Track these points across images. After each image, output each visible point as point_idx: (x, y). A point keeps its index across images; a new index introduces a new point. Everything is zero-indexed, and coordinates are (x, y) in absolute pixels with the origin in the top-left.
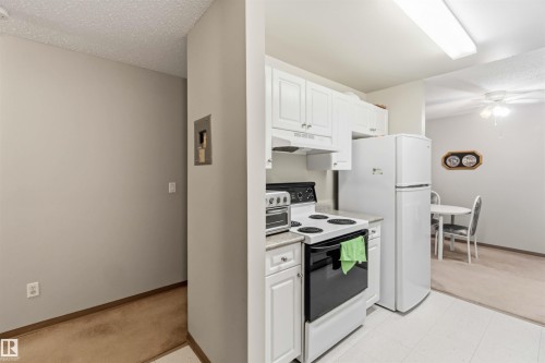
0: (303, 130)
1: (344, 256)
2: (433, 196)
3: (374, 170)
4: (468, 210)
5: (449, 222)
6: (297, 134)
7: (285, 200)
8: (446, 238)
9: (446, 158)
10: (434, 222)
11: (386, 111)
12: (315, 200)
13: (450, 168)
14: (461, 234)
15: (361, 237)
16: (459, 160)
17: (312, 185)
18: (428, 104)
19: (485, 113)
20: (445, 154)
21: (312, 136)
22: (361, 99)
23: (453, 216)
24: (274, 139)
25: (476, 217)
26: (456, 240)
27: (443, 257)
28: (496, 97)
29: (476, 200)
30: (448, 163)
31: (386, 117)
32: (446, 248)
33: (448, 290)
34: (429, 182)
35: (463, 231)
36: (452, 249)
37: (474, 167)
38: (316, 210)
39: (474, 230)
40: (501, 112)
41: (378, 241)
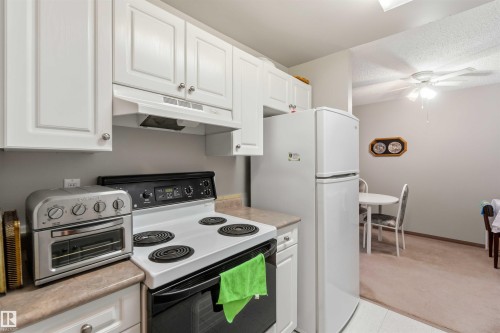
0: (182, 94)
1: (226, 296)
2: (361, 183)
3: (291, 155)
4: (395, 199)
5: (377, 212)
6: (169, 99)
7: (116, 205)
8: (374, 227)
9: (372, 146)
10: (362, 211)
11: (309, 87)
12: (214, 195)
13: (376, 154)
14: (389, 225)
15: (261, 256)
16: (386, 147)
17: (210, 175)
18: (355, 86)
19: (412, 96)
20: (372, 140)
21: (198, 106)
22: (277, 67)
23: (380, 207)
24: (115, 101)
25: (404, 206)
26: (384, 229)
27: (372, 250)
28: (423, 77)
29: (404, 189)
30: (375, 150)
31: (309, 93)
32: (374, 238)
33: (379, 297)
34: (357, 170)
35: (392, 222)
36: (380, 239)
37: (399, 153)
38: (216, 210)
39: (401, 221)
40: (428, 94)
41: (294, 250)
